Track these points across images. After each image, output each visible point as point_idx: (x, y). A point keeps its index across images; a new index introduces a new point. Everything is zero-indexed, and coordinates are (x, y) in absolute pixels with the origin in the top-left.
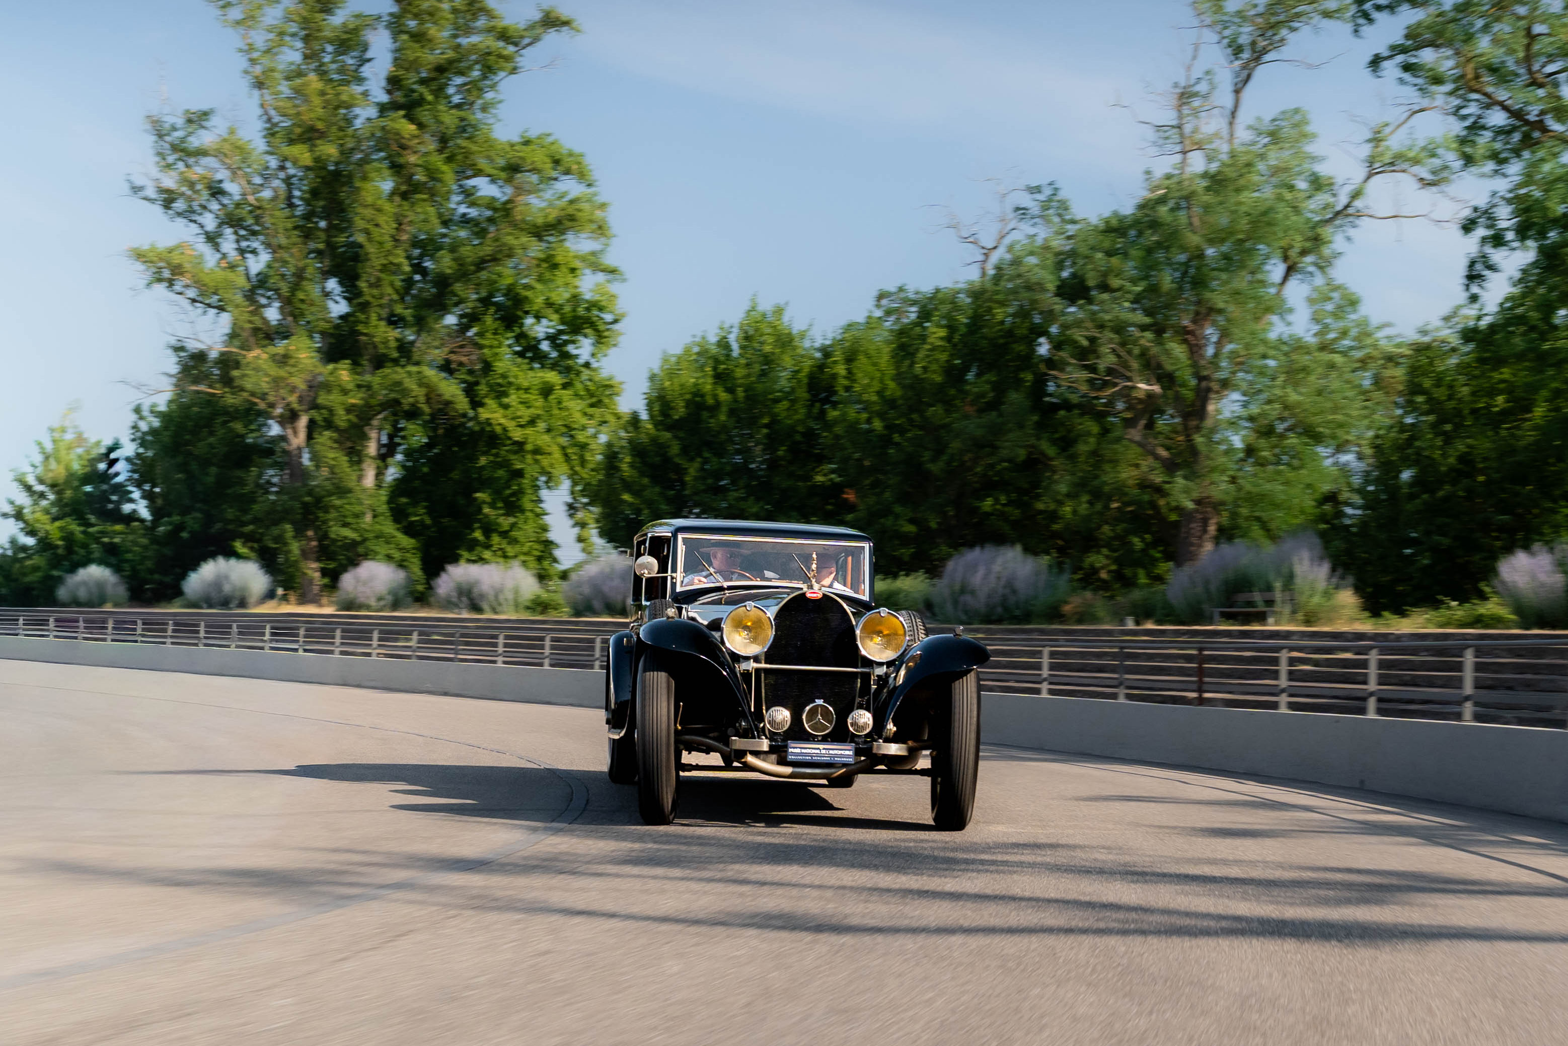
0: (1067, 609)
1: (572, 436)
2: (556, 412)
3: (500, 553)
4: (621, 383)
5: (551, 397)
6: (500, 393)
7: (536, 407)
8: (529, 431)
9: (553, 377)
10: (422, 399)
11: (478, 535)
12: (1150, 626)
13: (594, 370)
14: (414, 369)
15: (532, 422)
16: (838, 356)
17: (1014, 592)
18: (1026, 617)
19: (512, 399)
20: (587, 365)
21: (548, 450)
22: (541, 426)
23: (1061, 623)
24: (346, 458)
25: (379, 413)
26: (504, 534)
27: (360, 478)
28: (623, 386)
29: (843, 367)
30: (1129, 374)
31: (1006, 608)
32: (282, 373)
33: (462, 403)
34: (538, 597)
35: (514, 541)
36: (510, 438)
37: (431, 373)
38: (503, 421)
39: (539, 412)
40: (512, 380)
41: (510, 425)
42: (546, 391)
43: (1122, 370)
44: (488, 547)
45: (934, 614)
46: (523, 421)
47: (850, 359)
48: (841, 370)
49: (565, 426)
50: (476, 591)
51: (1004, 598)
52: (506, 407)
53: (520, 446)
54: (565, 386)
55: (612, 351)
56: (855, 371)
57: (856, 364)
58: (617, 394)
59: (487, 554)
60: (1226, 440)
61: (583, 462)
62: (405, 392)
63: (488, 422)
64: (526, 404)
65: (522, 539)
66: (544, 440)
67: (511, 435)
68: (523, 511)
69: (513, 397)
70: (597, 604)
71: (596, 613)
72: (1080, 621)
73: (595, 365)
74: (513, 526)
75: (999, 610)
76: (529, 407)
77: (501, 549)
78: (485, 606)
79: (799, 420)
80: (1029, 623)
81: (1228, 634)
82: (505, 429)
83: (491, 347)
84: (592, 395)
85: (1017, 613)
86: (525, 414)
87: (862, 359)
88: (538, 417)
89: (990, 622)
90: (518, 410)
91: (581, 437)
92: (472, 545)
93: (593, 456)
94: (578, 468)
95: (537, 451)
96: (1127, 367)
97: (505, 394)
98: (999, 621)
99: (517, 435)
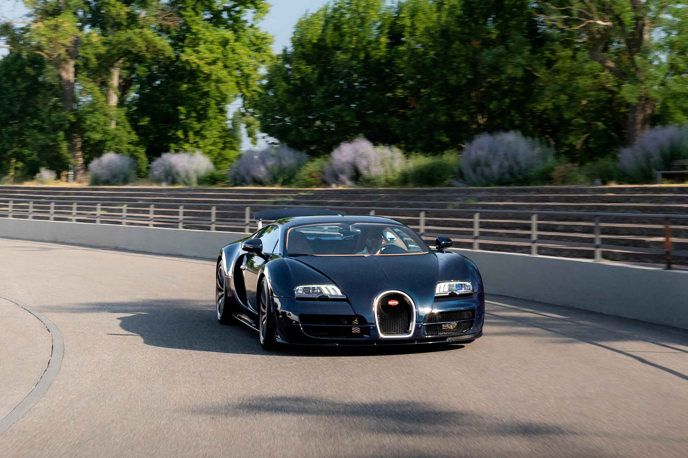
0: (555, 174)
1: (241, 70)
2: (231, 55)
3: (195, 145)
4: (273, 36)
5: (228, 47)
6: (194, 44)
7: (218, 53)
8: (212, 67)
9: (229, 34)
10: (144, 49)
11: (180, 134)
12: (614, 185)
13: (256, 29)
14: (138, 30)
15: (214, 62)
16: (405, 14)
17: (518, 163)
18: (526, 181)
19: (202, 47)
20: (252, 26)
21: (225, 79)
22: (220, 64)
23: (551, 184)
24: (98, 88)
25: (118, 60)
26: (197, 133)
27: (107, 101)
28: (274, 38)
29: (409, 20)
30: (591, 15)
31: (512, 175)
32: (54, 35)
33: (170, 52)
34: (213, 174)
35: (203, 137)
36: (202, 72)
37: (148, 33)
38: (196, 61)
39: (219, 56)
40: (200, 36)
41: (201, 63)
42: (225, 43)
43: (587, 13)
44: (187, 141)
45: (465, 180)
46: (209, 61)
47: (413, 15)
48: (407, 22)
49: (237, 64)
50: (174, 171)
51: (511, 168)
52: (197, 52)
53: (208, 77)
54: (236, 40)
55: (267, 17)
56: (416, 23)
57: (416, 18)
58: (271, 43)
59: (186, 146)
60: (657, 57)
61: (247, 86)
62: (134, 45)
63: (187, 62)
64: (211, 51)
65: (209, 136)
66: (223, 74)
67: (202, 69)
68: (208, 119)
69: (202, 46)
70: (248, 179)
71: (247, 184)
72: (564, 182)
73: (256, 26)
74: (202, 129)
75: (507, 176)
76: (212, 53)
77: (195, 142)
78: (180, 180)
79: (382, 56)
80: (528, 184)
81: (670, 190)
82: (198, 66)
83: (190, 16)
84: (254, 45)
85: (520, 177)
86: (211, 57)
87: (420, 15)
88: (218, 59)
89: (502, 184)
90: (205, 53)
91: (247, 71)
92: (177, 140)
93: (254, 82)
94: (244, 90)
95: (218, 81)
96: (589, 10)
97: (198, 44)
98: (508, 183)
99: (206, 69)
